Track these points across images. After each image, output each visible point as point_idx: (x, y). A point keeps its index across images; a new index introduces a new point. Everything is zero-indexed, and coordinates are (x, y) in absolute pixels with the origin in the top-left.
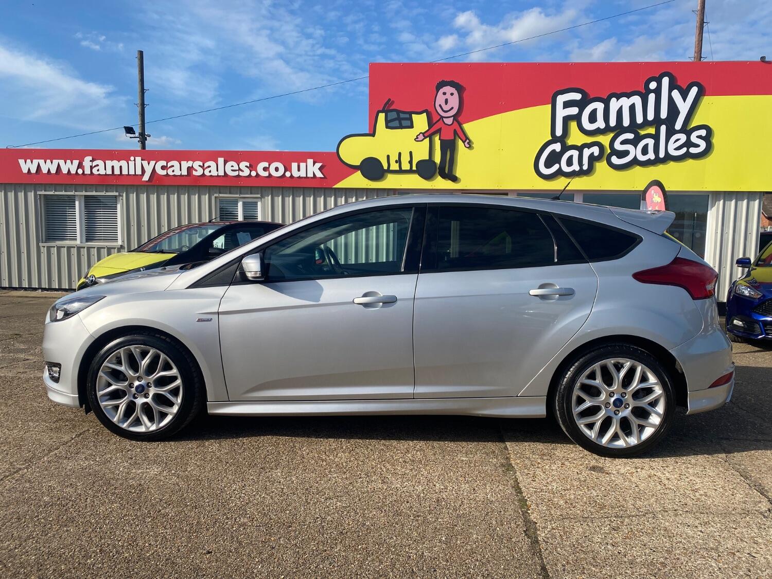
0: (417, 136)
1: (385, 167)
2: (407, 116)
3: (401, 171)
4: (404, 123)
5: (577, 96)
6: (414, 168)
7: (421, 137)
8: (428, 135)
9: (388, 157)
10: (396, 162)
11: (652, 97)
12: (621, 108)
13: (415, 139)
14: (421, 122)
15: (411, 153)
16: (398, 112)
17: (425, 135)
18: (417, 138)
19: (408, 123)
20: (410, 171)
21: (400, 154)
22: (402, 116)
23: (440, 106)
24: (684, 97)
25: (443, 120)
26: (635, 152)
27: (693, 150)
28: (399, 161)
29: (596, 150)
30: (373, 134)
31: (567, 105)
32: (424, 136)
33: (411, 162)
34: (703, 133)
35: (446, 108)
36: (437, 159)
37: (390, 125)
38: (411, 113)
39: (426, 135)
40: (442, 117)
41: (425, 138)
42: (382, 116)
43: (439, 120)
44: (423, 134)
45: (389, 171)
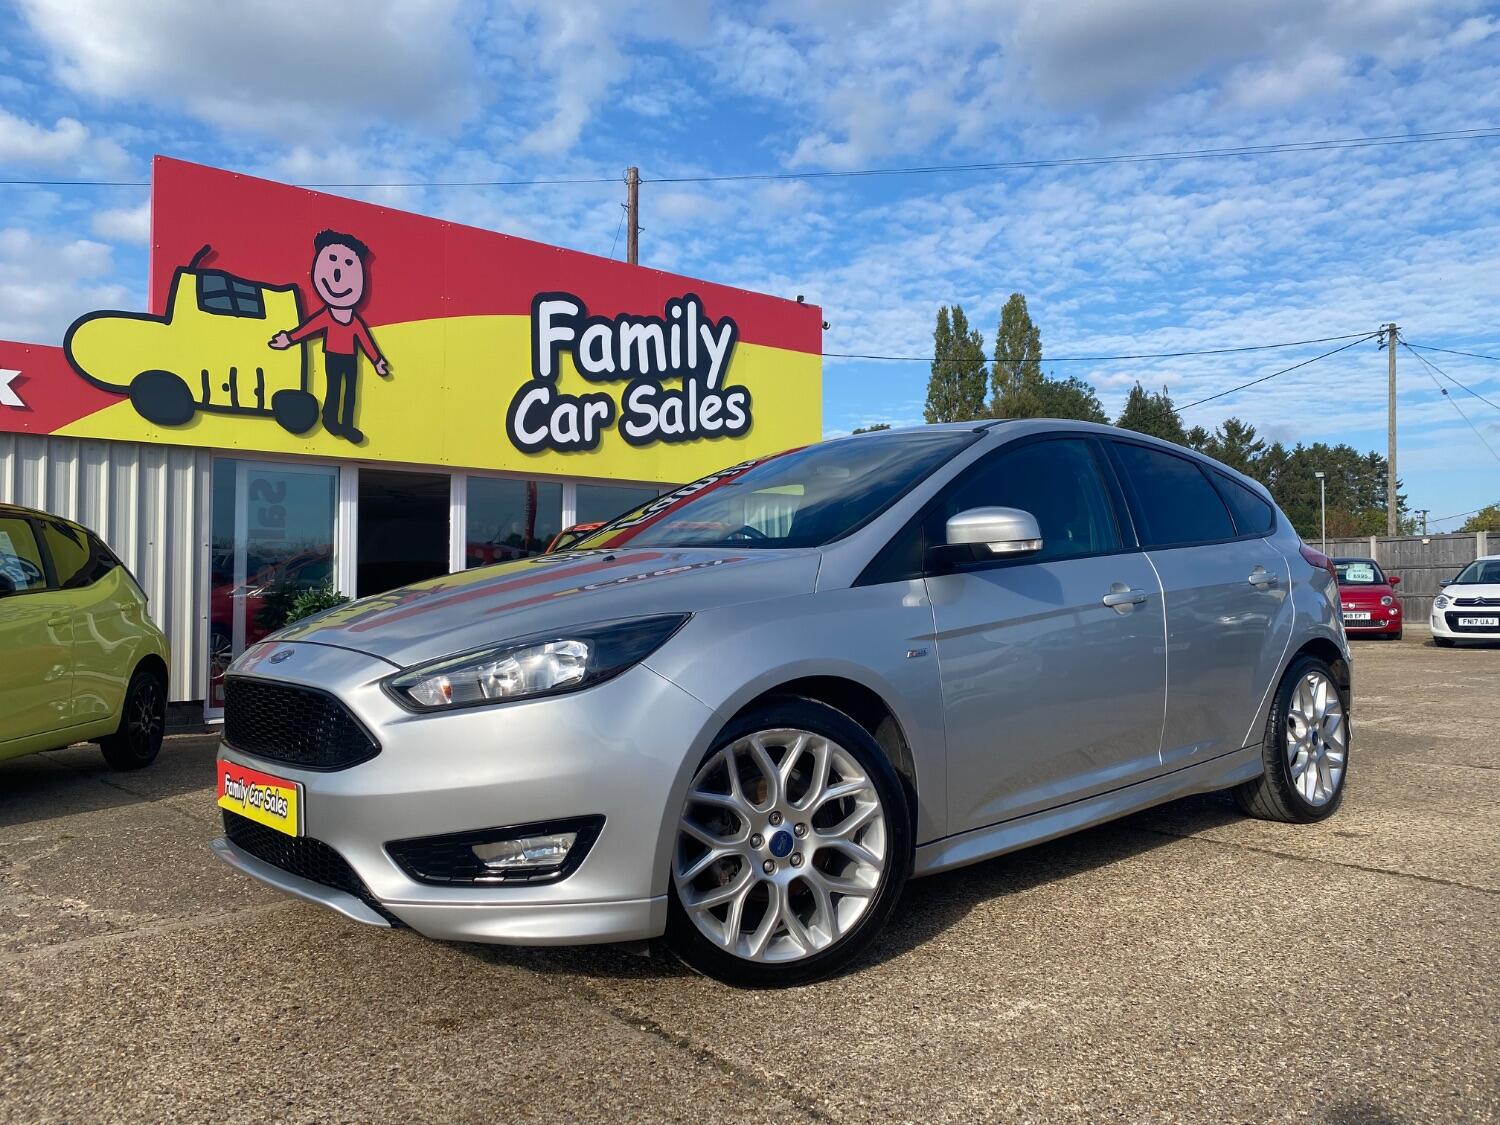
0: (274, 337)
1: (198, 397)
2: (251, 290)
3: (235, 410)
4: (243, 304)
5: (571, 309)
6: (268, 405)
7: (283, 341)
8: (298, 338)
9: (205, 374)
10: (225, 387)
11: (676, 330)
12: (636, 341)
13: (269, 344)
14: (282, 309)
15: (260, 372)
16: (230, 279)
17: (293, 338)
18: (275, 341)
19: (253, 306)
20: (259, 412)
21: (233, 372)
22: (238, 288)
23: (324, 280)
24: (716, 340)
25: (330, 312)
26: (658, 418)
27: (732, 424)
28: (231, 386)
29: (602, 408)
30: (166, 318)
31: (558, 320)
32: (289, 338)
33: (259, 391)
34: (740, 397)
35: (337, 288)
37: (208, 302)
38: (259, 286)
39: (294, 337)
40: (328, 306)
41: (293, 343)
42: (188, 282)
43: (323, 311)
44: (289, 334)
45: (206, 407)
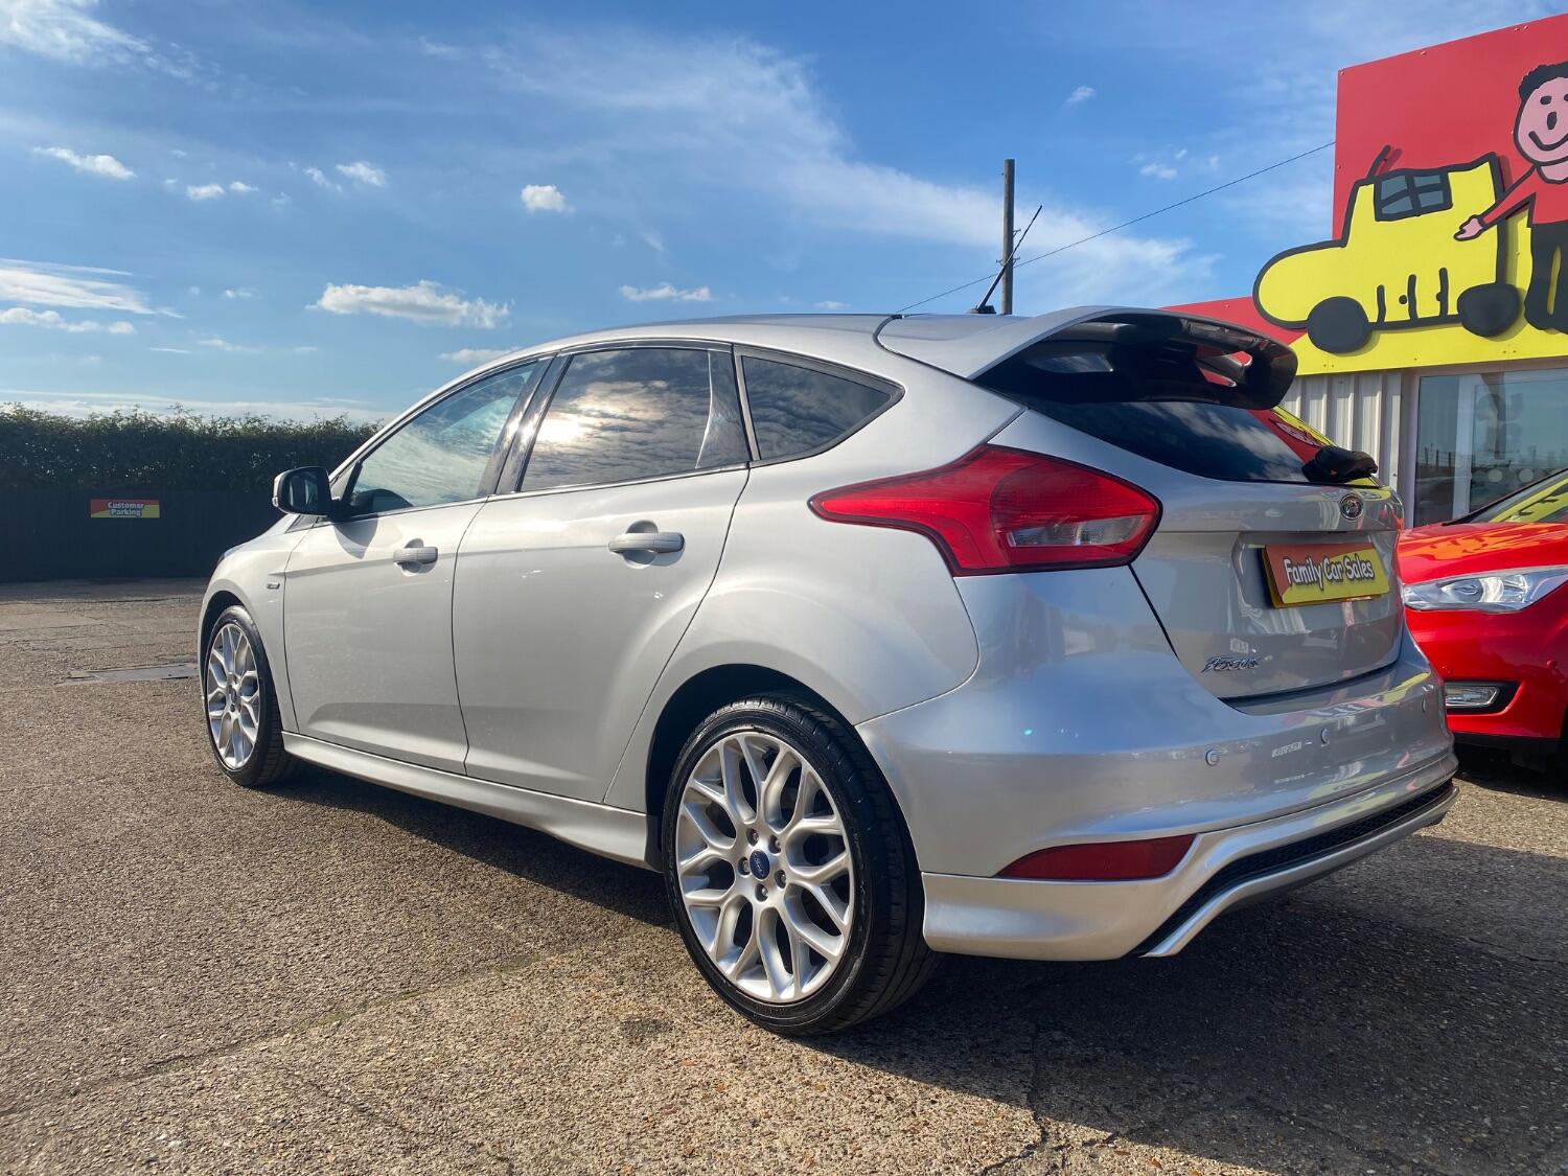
0: (1461, 227)
1: (1372, 317)
2: (1436, 180)
3: (1415, 323)
4: (1425, 199)
6: (1453, 310)
7: (1475, 227)
8: (1498, 219)
9: (1381, 291)
10: (1402, 300)
13: (1455, 237)
14: (1473, 190)
15: (1443, 274)
16: (1410, 175)
17: (1485, 222)
18: (1462, 231)
19: (1438, 197)
20: (1443, 320)
21: (1412, 280)
22: (1419, 182)
23: (1533, 136)
25: (1541, 174)
28: (1409, 299)
30: (1341, 240)
32: (1481, 222)
33: (1442, 297)
35: (1548, 138)
36: (1522, 278)
37: (1385, 210)
38: (1443, 172)
39: (1487, 220)
40: (1538, 165)
41: (1485, 227)
42: (1366, 194)
43: (1530, 173)
44: (1480, 218)
45: (1383, 326)
